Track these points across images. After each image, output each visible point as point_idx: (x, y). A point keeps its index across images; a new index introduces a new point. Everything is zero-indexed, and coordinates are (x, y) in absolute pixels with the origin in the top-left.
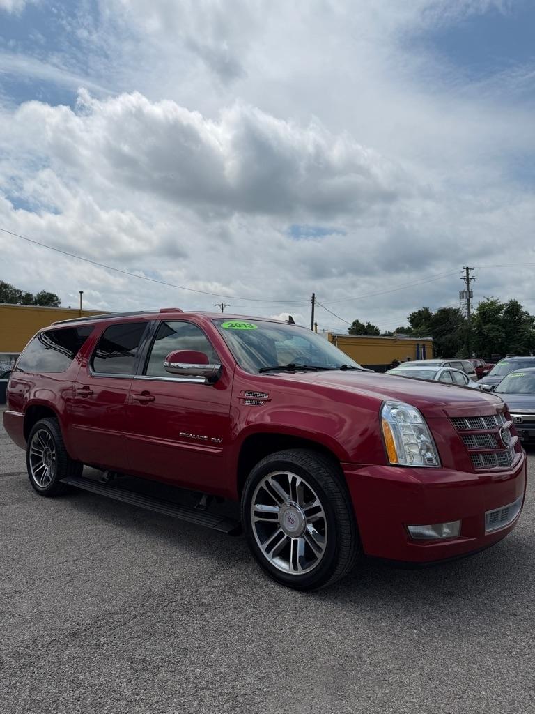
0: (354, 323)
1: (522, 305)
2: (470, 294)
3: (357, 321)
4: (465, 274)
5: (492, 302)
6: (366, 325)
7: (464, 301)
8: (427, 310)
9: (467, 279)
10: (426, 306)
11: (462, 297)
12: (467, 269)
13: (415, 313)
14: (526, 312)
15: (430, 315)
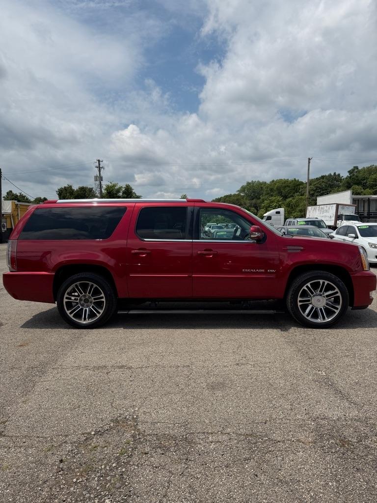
0: (8, 193)
1: (133, 188)
2: (101, 179)
3: (11, 191)
4: (97, 165)
5: (114, 185)
6: (19, 195)
7: (98, 182)
8: (71, 187)
9: (99, 168)
10: (70, 184)
11: (96, 180)
12: (99, 161)
13: (62, 188)
14: (134, 193)
15: (73, 191)
